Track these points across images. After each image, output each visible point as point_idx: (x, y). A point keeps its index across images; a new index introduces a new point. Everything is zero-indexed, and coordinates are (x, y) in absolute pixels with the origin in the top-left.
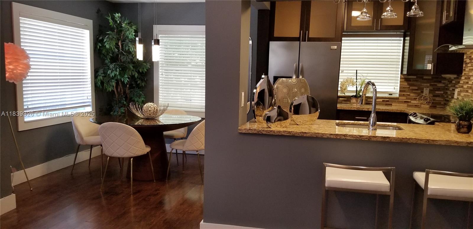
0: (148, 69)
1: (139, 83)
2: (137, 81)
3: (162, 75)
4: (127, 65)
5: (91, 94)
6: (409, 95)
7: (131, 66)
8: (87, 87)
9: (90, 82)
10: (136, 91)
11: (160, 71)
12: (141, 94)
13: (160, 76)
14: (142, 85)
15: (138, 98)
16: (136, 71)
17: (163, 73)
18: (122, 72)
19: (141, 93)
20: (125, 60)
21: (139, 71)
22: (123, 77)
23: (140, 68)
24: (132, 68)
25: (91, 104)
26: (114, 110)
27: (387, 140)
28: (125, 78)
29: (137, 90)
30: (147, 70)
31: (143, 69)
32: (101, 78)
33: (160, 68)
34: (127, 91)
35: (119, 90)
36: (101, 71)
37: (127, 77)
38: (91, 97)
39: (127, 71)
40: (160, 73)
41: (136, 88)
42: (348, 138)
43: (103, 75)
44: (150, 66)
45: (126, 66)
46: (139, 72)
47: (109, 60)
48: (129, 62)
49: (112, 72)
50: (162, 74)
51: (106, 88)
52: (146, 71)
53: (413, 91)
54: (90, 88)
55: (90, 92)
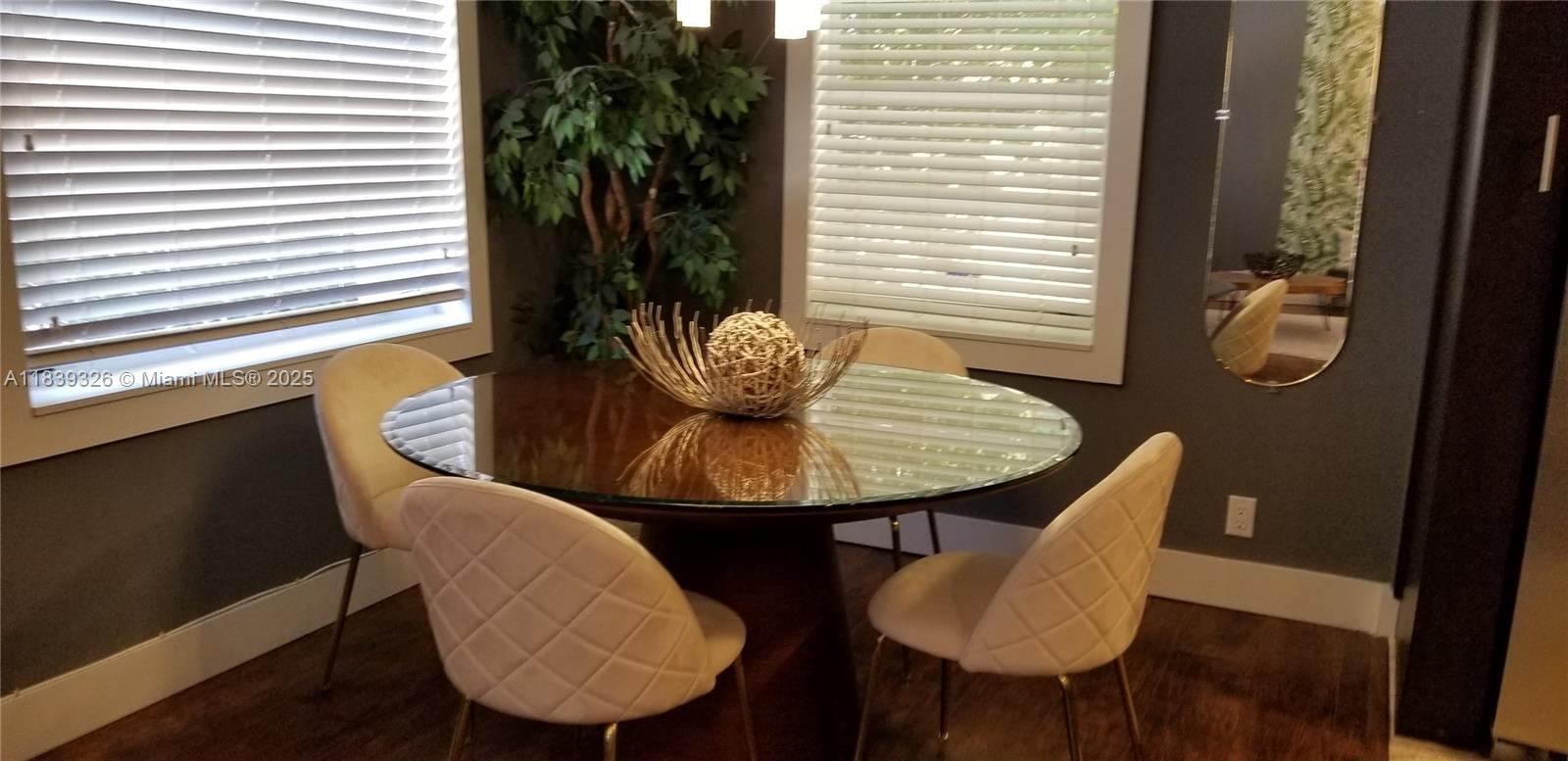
0: (756, 98)
1: (710, 180)
2: (700, 168)
3: (828, 133)
4: (642, 79)
5: (463, 236)
7: (665, 85)
8: (443, 199)
9: (461, 168)
10: (692, 219)
11: (820, 109)
12: (716, 236)
13: (820, 138)
14: (725, 192)
15: (700, 260)
16: (693, 114)
17: (836, 125)
18: (614, 117)
19: (716, 231)
20: (635, 52)
21: (708, 108)
22: (621, 143)
23: (713, 96)
24: (668, 91)
25: (464, 285)
26: (579, 322)
28: (634, 148)
29: (696, 214)
30: (750, 105)
31: (731, 99)
32: (514, 146)
33: (820, 95)
34: (651, 220)
35: (609, 212)
36: (514, 112)
37: (641, 147)
38: (463, 252)
39: (645, 108)
40: (820, 124)
41: (696, 204)
43: (525, 132)
44: (766, 81)
45: (639, 85)
46: (707, 119)
47: (556, 52)
48: (654, 64)
49: (563, 116)
50: (829, 126)
51: (537, 202)
52: (744, 108)
54: (461, 205)
55: (462, 221)
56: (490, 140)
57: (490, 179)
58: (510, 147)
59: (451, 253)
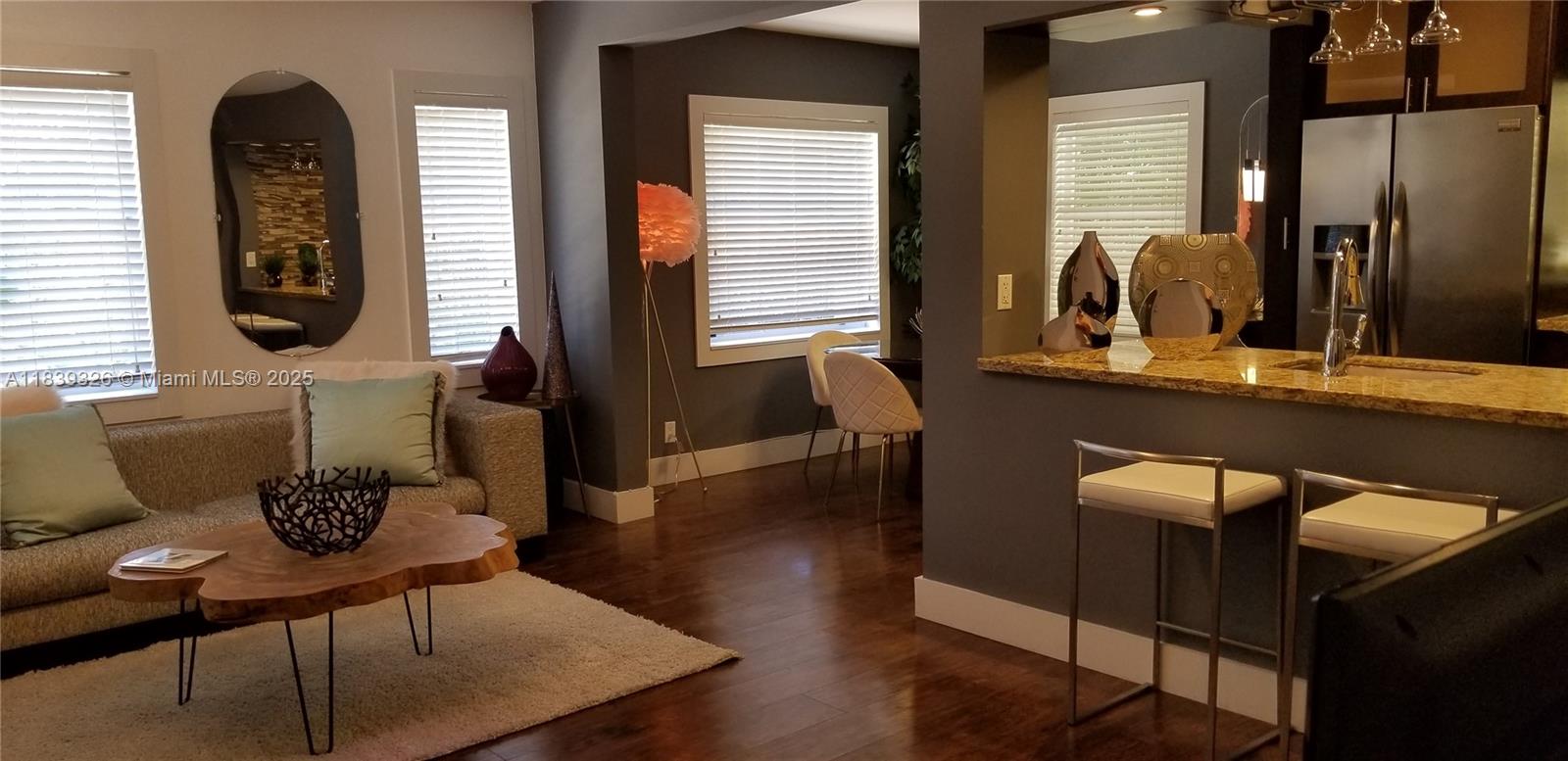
5: (878, 290)
9: (879, 258)
11: (1057, 222)
25: (878, 313)
27: (1297, 399)
32: (902, 248)
33: (1057, 215)
36: (902, 233)
38: (878, 297)
42: (1205, 390)
54: (878, 275)
55: (878, 283)
56: (893, 245)
57: (892, 263)
58: (900, 248)
59: (873, 298)
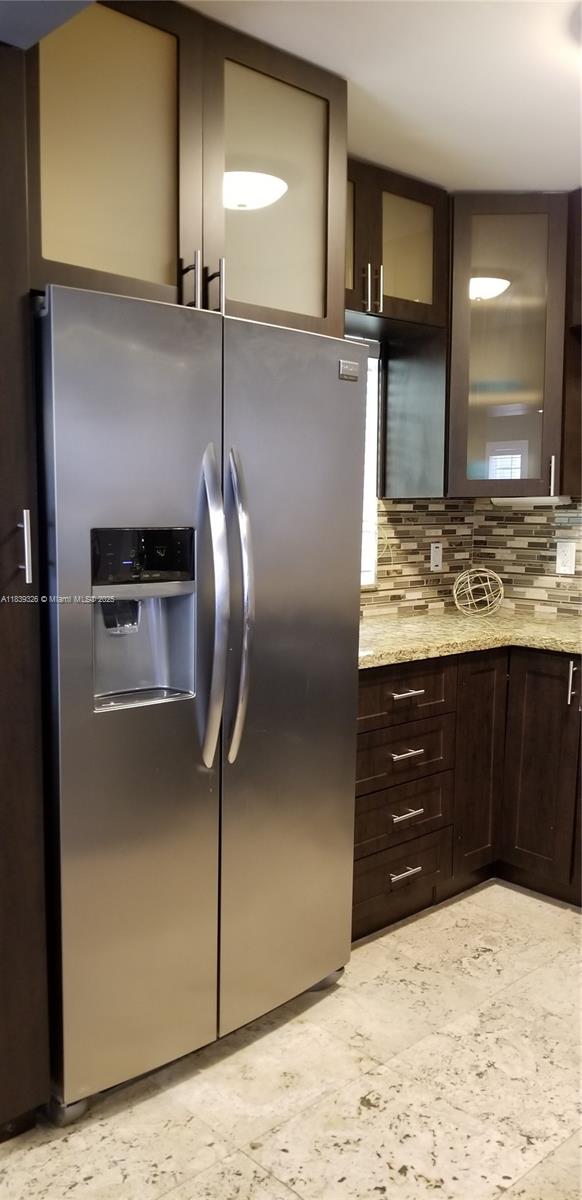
6: (399, 573)
53: (407, 558)
